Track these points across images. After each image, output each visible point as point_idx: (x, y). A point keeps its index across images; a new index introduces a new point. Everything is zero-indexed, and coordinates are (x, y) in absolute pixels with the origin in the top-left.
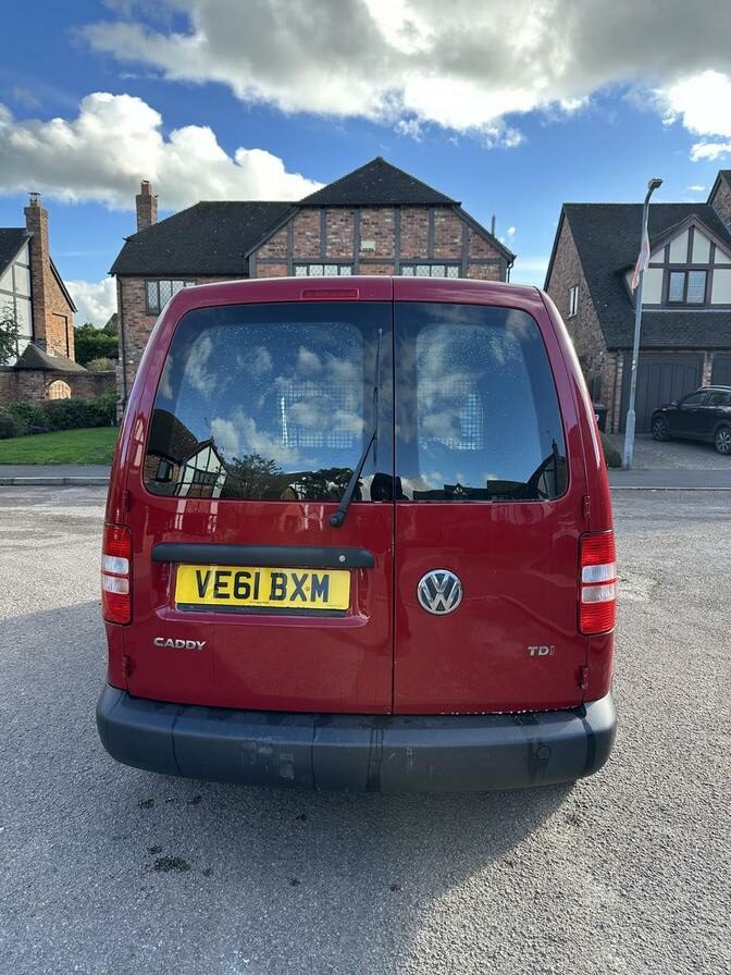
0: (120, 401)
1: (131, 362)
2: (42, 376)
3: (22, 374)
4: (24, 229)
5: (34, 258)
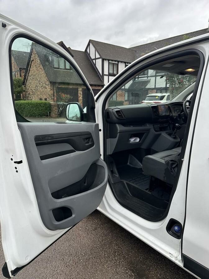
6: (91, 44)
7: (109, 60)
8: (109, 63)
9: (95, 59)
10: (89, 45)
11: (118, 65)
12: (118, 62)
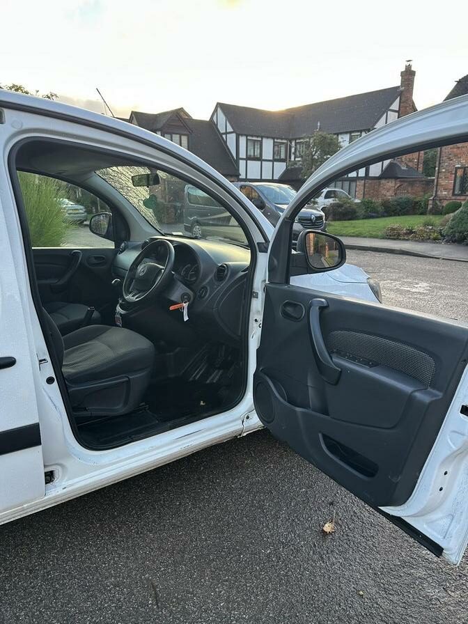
0: (431, 198)
1: (444, 170)
2: (394, 182)
3: (383, 181)
4: (399, 87)
5: (402, 105)
6: (219, 109)
7: (246, 136)
8: (247, 140)
9: (226, 133)
10: (216, 110)
11: (261, 143)
12: (262, 137)
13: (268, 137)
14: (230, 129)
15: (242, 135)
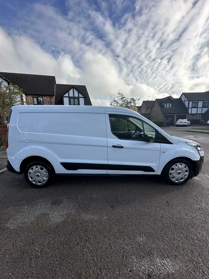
6: (183, 95)
7: (192, 101)
8: (192, 102)
9: (185, 101)
10: (182, 95)
11: (198, 103)
12: (198, 101)
13: (201, 101)
14: (186, 100)
15: (191, 101)
